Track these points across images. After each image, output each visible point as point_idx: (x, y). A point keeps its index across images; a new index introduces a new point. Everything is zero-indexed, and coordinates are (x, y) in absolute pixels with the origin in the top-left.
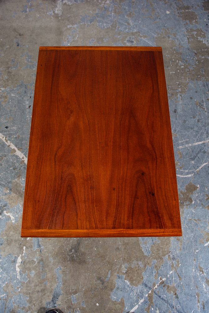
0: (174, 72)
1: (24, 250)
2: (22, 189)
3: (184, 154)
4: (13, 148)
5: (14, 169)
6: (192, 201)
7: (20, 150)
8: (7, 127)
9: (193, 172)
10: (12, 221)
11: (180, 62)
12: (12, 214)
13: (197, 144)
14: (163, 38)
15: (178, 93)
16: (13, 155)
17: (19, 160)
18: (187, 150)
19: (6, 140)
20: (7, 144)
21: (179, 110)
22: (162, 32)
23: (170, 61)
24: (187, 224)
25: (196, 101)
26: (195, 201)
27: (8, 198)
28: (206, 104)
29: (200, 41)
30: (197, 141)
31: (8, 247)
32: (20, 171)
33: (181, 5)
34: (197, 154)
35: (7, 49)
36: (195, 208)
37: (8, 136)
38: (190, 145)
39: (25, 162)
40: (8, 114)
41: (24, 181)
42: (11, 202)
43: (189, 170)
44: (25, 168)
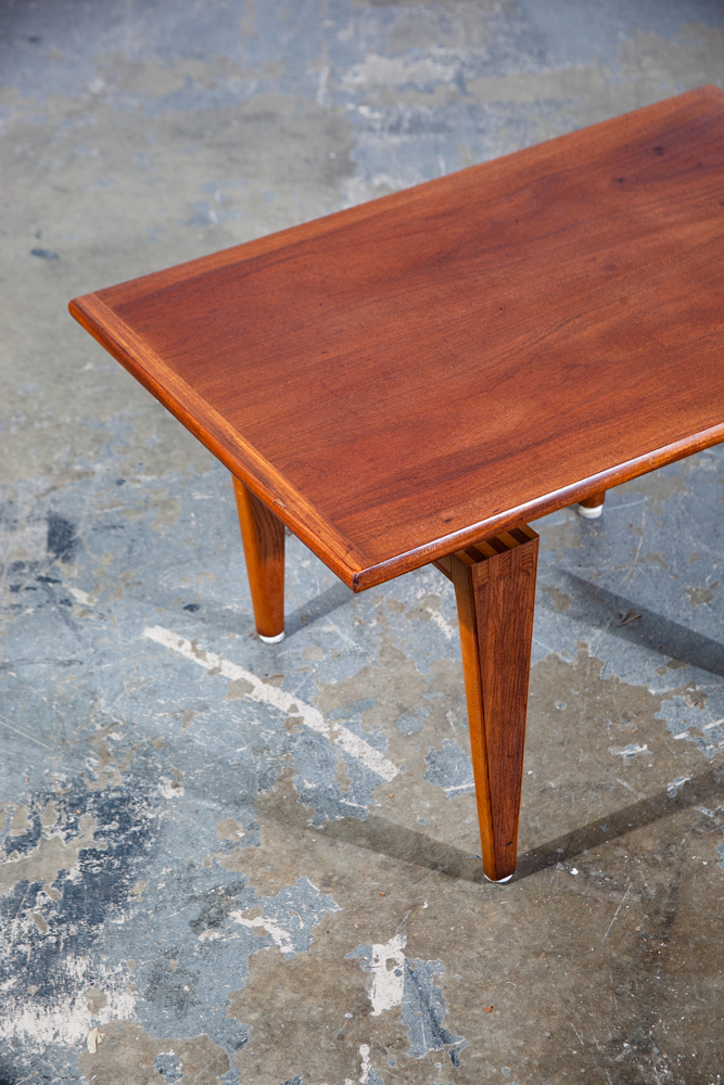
1: (366, 1060)
2: (310, 821)
4: (235, 677)
5: (257, 750)
7: (275, 682)
8: (192, 608)
10: (279, 947)
12: (275, 921)
16: (243, 702)
17: (272, 717)
19: (194, 649)
20: (205, 665)
27: (243, 862)
31: (277, 1055)
32: (286, 758)
37: (204, 635)
39: (305, 723)
40: (190, 560)
41: (316, 789)
42: (259, 875)
44: (309, 744)
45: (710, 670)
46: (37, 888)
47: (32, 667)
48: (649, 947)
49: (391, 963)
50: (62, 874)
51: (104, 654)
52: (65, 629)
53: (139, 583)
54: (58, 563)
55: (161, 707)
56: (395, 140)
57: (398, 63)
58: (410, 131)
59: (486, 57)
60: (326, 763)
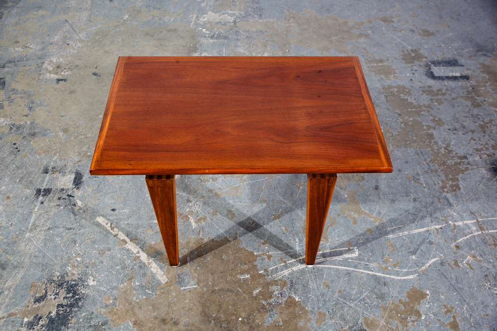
2: (135, 298)
3: (398, 245)
4: (122, 239)
5: (123, 268)
6: (420, 316)
7: (134, 241)
8: (113, 210)
9: (415, 272)
13: (416, 231)
16: (123, 249)
17: (131, 255)
18: (403, 240)
19: (111, 226)
20: (113, 233)
21: (383, 186)
25: (407, 174)
26: (426, 314)
27: (109, 313)
28: (424, 178)
29: (404, 100)
30: (417, 227)
32: (132, 272)
33: (370, 58)
34: (419, 246)
36: (427, 327)
37: (115, 221)
38: (406, 233)
39: (141, 258)
40: (116, 192)
41: (139, 286)
42: (114, 318)
43: (409, 268)
44: (140, 267)
45: (275, 247)
46: (40, 318)
47: (58, 229)
50: (50, 313)
51: (82, 226)
52: (72, 215)
53: (99, 199)
54: (75, 190)
55: (96, 248)
56: (212, 41)
57: (217, 15)
58: (216, 38)
59: (244, 15)
60: (144, 275)
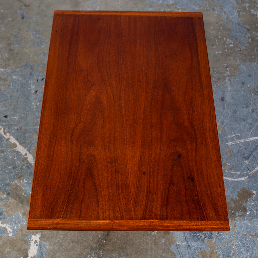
0: (221, 52)
2: (23, 193)
3: (235, 151)
4: (13, 142)
5: (14, 168)
6: (246, 211)
7: (23, 145)
8: (6, 117)
9: (247, 174)
10: (8, 234)
11: (228, 40)
12: (9, 225)
13: (251, 139)
14: (207, 10)
15: (226, 76)
16: (13, 151)
17: (20, 157)
18: (239, 147)
19: (4, 132)
20: (6, 137)
21: (228, 98)
22: (205, 4)
23: (216, 39)
24: (240, 241)
25: (249, 87)
26: (251, 210)
27: (4, 205)
29: (253, 15)
30: (252, 136)
32: (21, 171)
34: (252, 152)
35: (8, 21)
36: (250, 220)
37: (7, 127)
38: (243, 140)
39: (28, 160)
40: (8, 100)
41: (27, 183)
42: (8, 210)
43: (242, 172)
44: (28, 167)
48: (101, 242)
49: (36, 241)
